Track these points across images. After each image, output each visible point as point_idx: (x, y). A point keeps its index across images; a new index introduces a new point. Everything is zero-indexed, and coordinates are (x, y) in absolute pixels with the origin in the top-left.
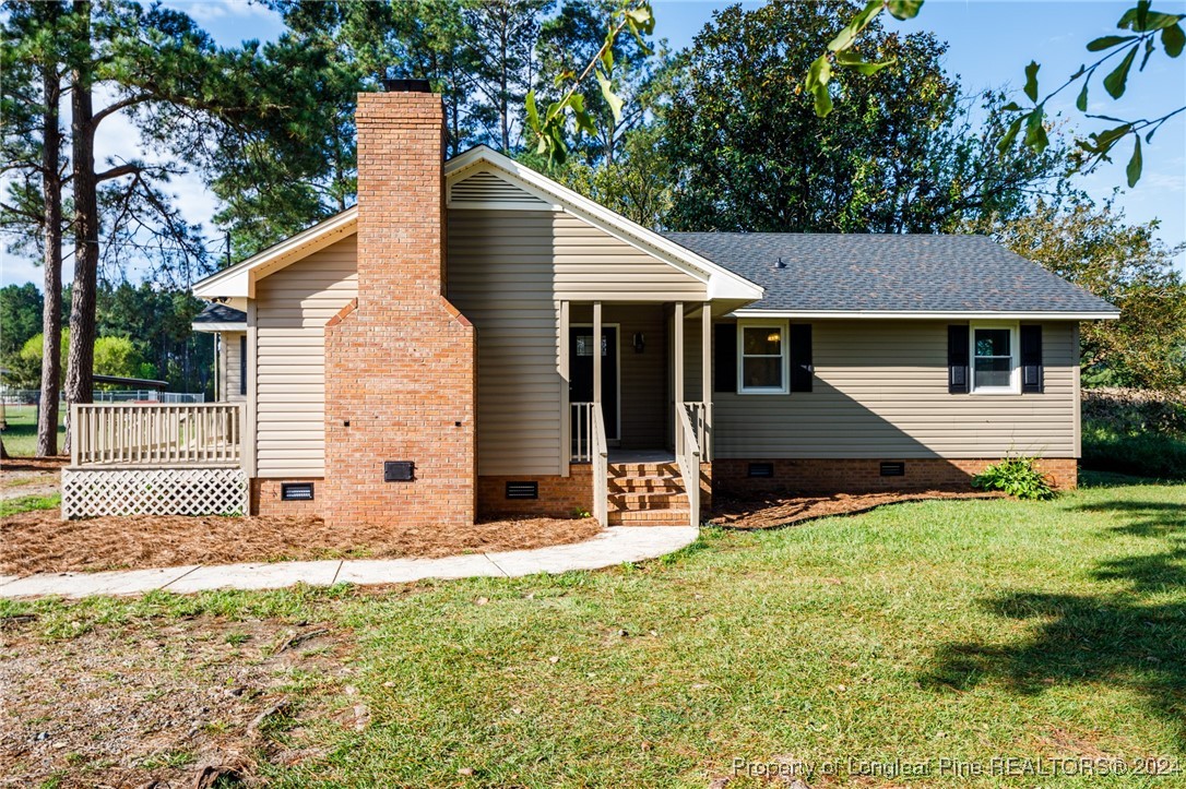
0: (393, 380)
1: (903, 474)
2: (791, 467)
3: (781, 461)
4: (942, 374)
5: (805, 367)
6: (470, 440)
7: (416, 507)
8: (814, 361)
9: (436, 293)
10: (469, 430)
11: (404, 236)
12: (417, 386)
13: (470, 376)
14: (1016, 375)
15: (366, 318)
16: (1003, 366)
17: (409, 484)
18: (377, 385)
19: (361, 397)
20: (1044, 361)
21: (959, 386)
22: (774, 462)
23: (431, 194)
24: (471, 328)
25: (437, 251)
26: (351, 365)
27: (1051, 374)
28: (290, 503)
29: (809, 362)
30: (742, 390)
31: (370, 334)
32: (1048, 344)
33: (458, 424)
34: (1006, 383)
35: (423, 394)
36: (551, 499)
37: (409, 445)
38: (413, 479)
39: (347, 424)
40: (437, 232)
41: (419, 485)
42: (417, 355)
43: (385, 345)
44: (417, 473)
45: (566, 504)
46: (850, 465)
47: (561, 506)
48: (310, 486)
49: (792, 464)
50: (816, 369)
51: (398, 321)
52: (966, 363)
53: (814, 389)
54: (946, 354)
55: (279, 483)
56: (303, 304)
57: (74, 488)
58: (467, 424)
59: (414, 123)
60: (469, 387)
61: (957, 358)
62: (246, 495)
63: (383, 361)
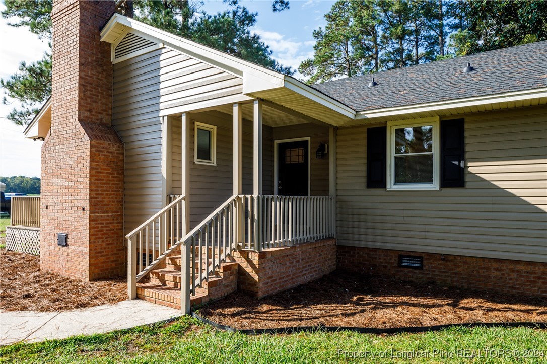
0: (61, 180)
2: (443, 262)
3: (431, 255)
5: (456, 163)
6: (88, 221)
7: (68, 264)
8: (467, 156)
9: (77, 120)
10: (88, 214)
13: (88, 175)
15: (54, 142)
17: (66, 249)
18: (56, 183)
19: (52, 192)
22: (423, 255)
24: (89, 142)
25: (77, 91)
26: (48, 171)
29: (461, 156)
30: (391, 186)
31: (55, 151)
33: (83, 210)
37: (66, 223)
38: (66, 245)
39: (47, 208)
40: (77, 78)
41: (69, 249)
42: (70, 163)
43: (59, 157)
44: (69, 241)
46: (512, 266)
49: (443, 260)
50: (469, 164)
53: (468, 185)
58: (87, 209)
60: (88, 183)
63: (58, 168)
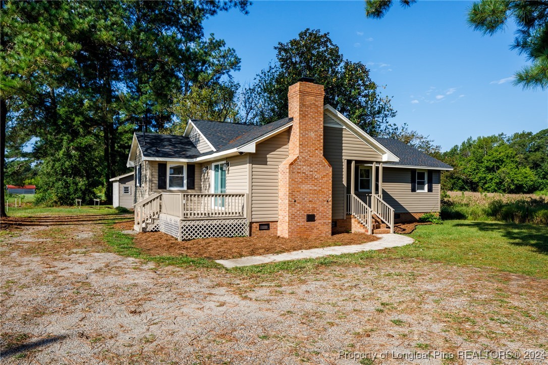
0: (309, 186)
1: (399, 218)
4: (409, 186)
6: (331, 207)
7: (315, 231)
9: (321, 155)
10: (330, 203)
11: (312, 134)
12: (316, 188)
13: (331, 185)
14: (426, 186)
15: (301, 163)
16: (423, 184)
17: (313, 222)
18: (305, 187)
19: (300, 192)
20: (433, 182)
21: (413, 190)
23: (321, 121)
24: (331, 168)
25: (322, 141)
26: (296, 180)
27: (434, 186)
28: (262, 231)
30: (359, 190)
31: (302, 169)
32: (434, 177)
33: (327, 201)
34: (423, 189)
35: (318, 191)
36: (340, 227)
37: (314, 208)
38: (314, 221)
39: (295, 201)
40: (322, 134)
41: (316, 222)
42: (316, 177)
43: (307, 173)
44: (316, 218)
45: (344, 229)
47: (343, 229)
48: (268, 225)
51: (310, 165)
52: (415, 183)
54: (410, 179)
55: (258, 224)
56: (268, 156)
57: (185, 228)
58: (330, 201)
59: (316, 95)
60: (331, 188)
61: (413, 182)
62: (248, 229)
63: (307, 178)
